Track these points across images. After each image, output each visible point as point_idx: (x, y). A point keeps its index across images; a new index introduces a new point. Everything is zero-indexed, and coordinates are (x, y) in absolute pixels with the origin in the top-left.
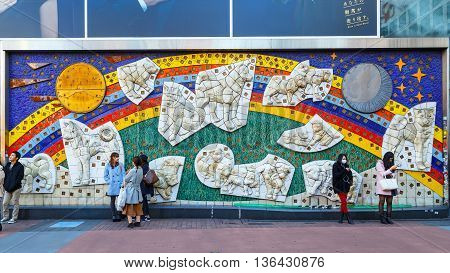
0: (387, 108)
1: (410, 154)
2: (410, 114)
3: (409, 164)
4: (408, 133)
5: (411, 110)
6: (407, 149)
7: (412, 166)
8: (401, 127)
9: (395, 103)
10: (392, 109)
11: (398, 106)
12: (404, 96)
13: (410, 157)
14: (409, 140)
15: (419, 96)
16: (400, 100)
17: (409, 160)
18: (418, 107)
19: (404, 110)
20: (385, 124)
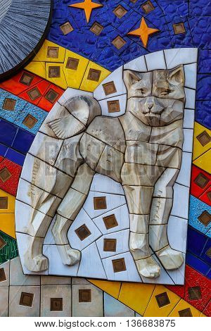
0: (38, 68)
1: (110, 222)
2: (109, 88)
3: (110, 257)
4: (94, 149)
5: (116, 76)
6: (100, 203)
7: (119, 265)
8: (74, 126)
9: (65, 54)
10: (55, 71)
11: (73, 64)
12: (96, 30)
13: (111, 234)
14: (108, 174)
15: (143, 31)
16: (83, 43)
17: (110, 245)
18: (136, 64)
19: (94, 75)
20: (30, 119)
